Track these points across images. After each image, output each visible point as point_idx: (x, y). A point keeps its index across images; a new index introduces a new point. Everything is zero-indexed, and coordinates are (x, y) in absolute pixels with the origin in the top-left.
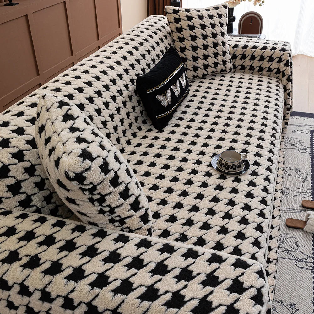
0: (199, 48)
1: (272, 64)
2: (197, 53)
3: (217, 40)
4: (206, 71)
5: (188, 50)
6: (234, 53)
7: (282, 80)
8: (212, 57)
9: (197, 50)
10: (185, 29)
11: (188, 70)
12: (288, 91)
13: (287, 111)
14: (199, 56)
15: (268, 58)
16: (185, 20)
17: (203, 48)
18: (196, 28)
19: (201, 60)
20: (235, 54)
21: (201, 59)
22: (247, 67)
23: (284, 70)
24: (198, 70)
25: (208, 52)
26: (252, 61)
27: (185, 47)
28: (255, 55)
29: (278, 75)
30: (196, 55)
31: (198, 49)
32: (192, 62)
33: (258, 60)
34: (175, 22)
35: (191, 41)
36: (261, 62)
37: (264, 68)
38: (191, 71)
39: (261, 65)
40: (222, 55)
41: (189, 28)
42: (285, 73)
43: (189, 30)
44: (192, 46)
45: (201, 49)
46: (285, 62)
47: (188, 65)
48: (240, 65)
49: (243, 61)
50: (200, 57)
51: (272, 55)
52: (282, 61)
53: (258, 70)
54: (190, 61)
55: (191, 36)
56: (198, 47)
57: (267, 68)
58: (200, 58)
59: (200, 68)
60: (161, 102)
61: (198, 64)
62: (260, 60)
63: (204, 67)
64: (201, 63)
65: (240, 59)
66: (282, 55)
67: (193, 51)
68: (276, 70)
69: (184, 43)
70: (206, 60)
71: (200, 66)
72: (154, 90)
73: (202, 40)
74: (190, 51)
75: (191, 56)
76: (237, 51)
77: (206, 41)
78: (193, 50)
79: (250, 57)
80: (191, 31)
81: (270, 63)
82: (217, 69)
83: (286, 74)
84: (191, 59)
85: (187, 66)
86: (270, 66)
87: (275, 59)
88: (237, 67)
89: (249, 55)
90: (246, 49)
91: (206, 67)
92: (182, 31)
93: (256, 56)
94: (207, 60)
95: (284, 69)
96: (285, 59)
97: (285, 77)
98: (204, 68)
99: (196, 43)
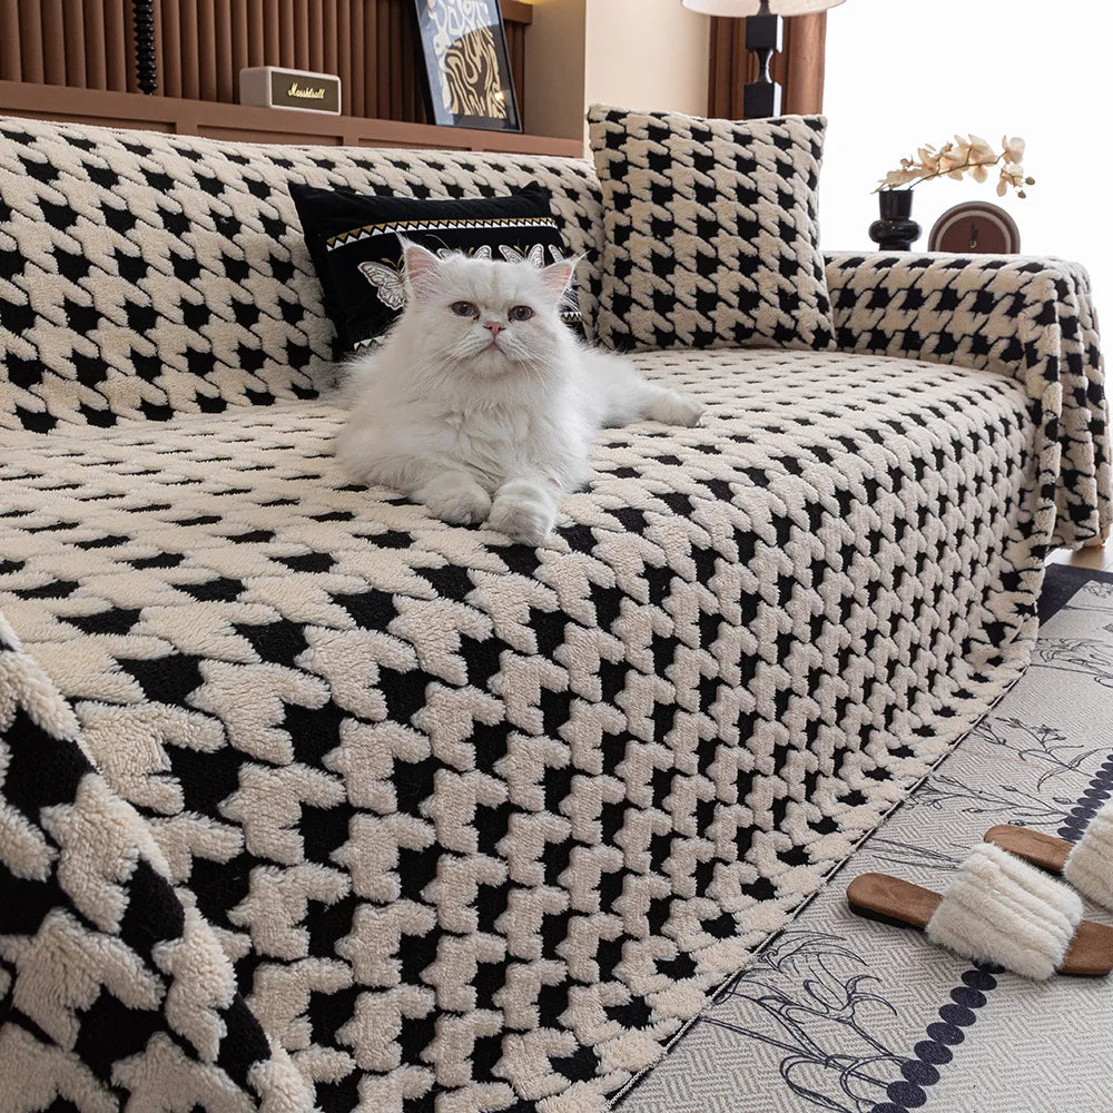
0: (680, 228)
1: (988, 319)
2: (670, 247)
3: (757, 214)
4: (709, 318)
5: (639, 232)
6: (846, 284)
7: (1027, 380)
8: (731, 269)
9: (671, 234)
10: (636, 166)
11: (634, 305)
12: (1046, 419)
13: (1041, 500)
14: (679, 256)
15: (971, 299)
16: (640, 139)
17: (695, 231)
18: (674, 163)
19: (687, 272)
20: (849, 287)
21: (685, 268)
22: (894, 335)
23: (1036, 341)
24: (673, 310)
25: (716, 249)
26: (912, 313)
27: (631, 222)
28: (920, 290)
29: (1012, 364)
30: (666, 252)
31: (676, 230)
32: (651, 276)
33: (934, 306)
34: (607, 146)
35: (652, 203)
36: (946, 314)
37: (956, 337)
38: (646, 308)
39: (945, 326)
40: (777, 269)
41: (650, 162)
42: (1036, 351)
43: (650, 168)
44: (655, 219)
45: (688, 232)
46: (1038, 309)
47: (633, 288)
48: (869, 331)
49: (879, 312)
50: (680, 260)
51: (986, 285)
52: (1026, 306)
53: (937, 346)
54: (644, 270)
55: (655, 188)
56: (677, 226)
57: (970, 336)
58: (681, 264)
59: (682, 303)
60: (375, 290)
61: (673, 286)
62: (940, 308)
63: (695, 300)
64: (685, 283)
65: (868, 307)
66: (1027, 284)
67: (656, 238)
68: (1003, 345)
69: (627, 211)
70: (706, 277)
71: (680, 293)
72: (351, 239)
73: (693, 202)
74: (644, 235)
75: (647, 252)
76: (857, 276)
77: (711, 209)
78: (655, 235)
79: (902, 296)
80: (655, 170)
81: (981, 317)
82: (755, 319)
83: (1039, 355)
84: (648, 265)
85: (630, 289)
86: (981, 328)
87: (997, 302)
88: (859, 336)
89: (899, 290)
90: (889, 269)
91: (707, 302)
92: (626, 173)
93: (924, 294)
94: (713, 276)
95: (1032, 336)
96: (1038, 298)
97: (1039, 365)
98: (697, 303)
99: (668, 210)
